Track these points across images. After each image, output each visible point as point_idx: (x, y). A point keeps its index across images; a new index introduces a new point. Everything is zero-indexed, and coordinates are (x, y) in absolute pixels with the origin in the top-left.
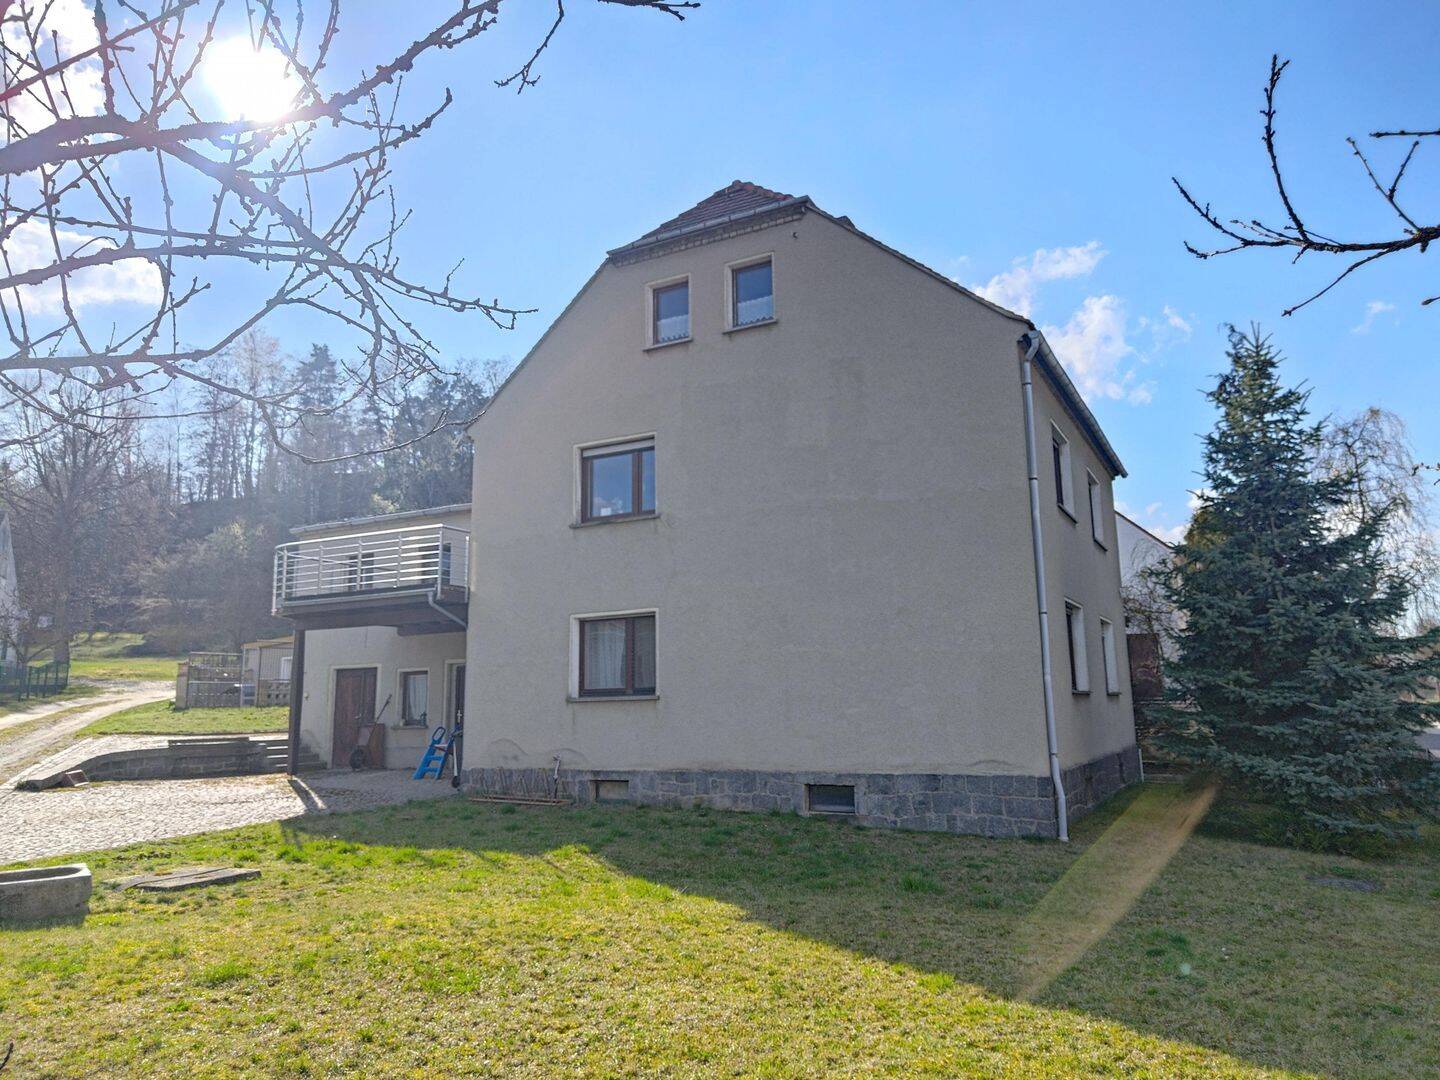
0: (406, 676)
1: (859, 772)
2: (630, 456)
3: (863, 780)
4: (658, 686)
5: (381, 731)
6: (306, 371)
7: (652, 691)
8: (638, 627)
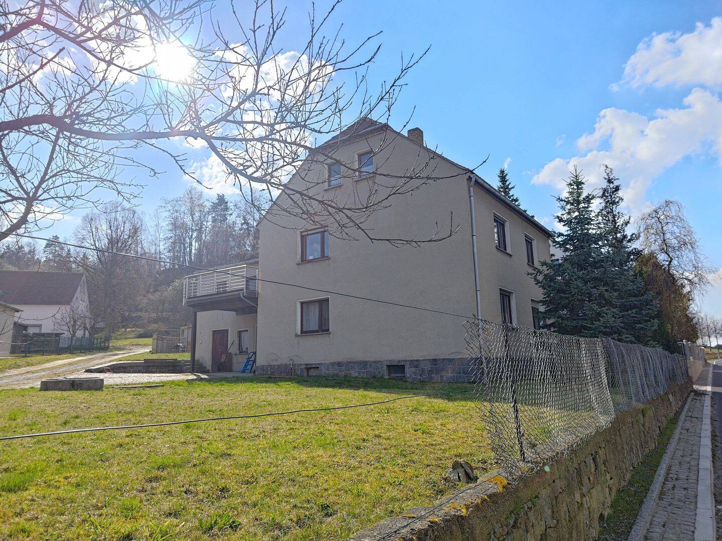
0: (240, 333)
1: (407, 359)
2: (320, 234)
3: (408, 362)
4: (330, 329)
5: (230, 356)
6: (215, 207)
7: (328, 330)
8: (323, 303)
